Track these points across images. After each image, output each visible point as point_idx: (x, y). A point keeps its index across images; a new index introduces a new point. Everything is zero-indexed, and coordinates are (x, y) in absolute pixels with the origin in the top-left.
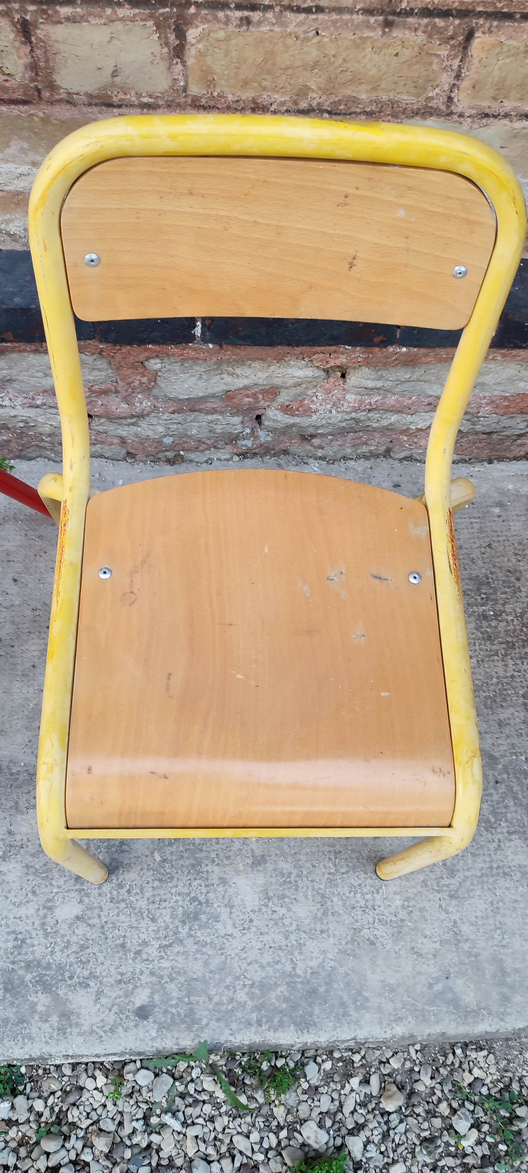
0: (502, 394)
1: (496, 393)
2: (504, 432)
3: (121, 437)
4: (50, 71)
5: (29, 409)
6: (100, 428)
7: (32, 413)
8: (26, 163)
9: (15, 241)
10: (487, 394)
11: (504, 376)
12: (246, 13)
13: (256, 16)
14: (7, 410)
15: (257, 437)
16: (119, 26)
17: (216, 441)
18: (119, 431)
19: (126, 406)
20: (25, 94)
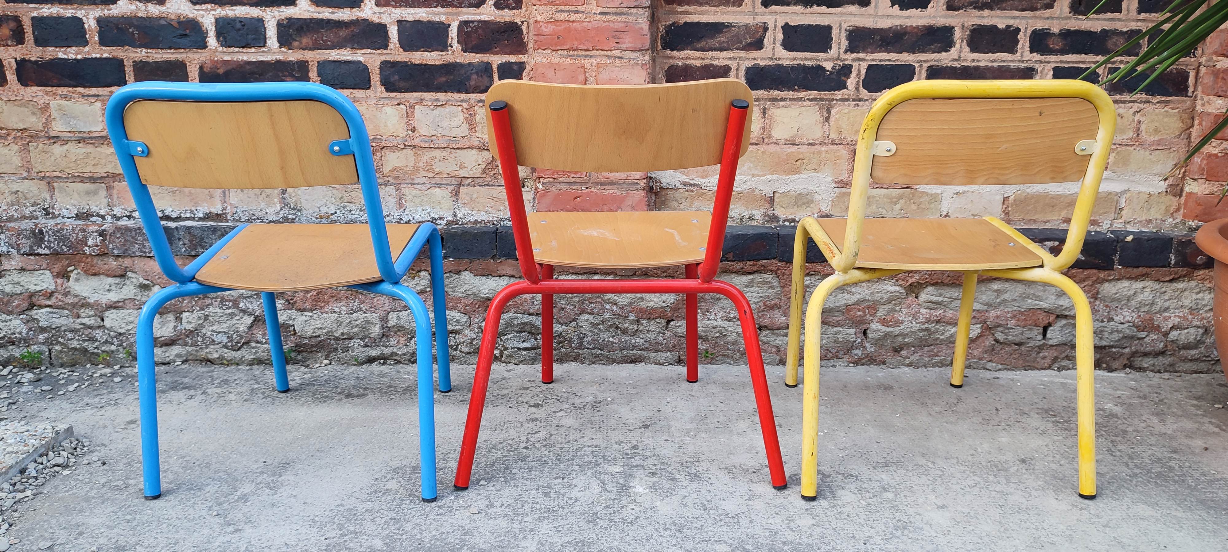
0: (1019, 309)
1: (1015, 308)
2: (1028, 343)
3: (777, 347)
4: (771, 129)
5: (725, 322)
6: (765, 339)
7: (726, 324)
8: (750, 175)
9: (733, 221)
10: (1009, 310)
11: (1017, 294)
12: (857, 102)
13: (861, 103)
14: (712, 322)
15: (864, 347)
16: (804, 108)
17: (838, 351)
18: (777, 341)
19: (784, 318)
20: (757, 140)
